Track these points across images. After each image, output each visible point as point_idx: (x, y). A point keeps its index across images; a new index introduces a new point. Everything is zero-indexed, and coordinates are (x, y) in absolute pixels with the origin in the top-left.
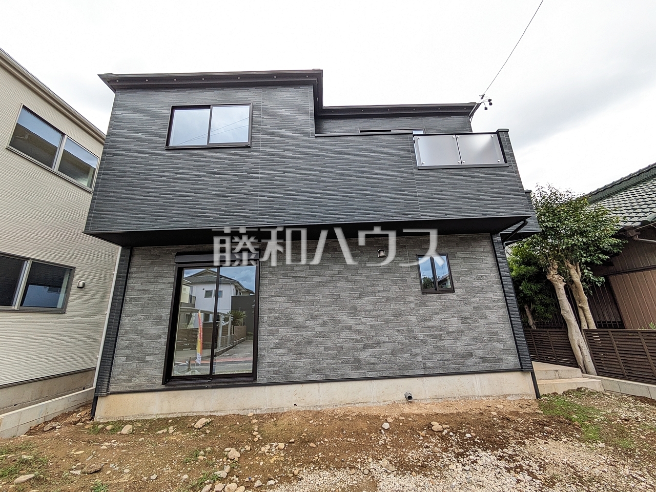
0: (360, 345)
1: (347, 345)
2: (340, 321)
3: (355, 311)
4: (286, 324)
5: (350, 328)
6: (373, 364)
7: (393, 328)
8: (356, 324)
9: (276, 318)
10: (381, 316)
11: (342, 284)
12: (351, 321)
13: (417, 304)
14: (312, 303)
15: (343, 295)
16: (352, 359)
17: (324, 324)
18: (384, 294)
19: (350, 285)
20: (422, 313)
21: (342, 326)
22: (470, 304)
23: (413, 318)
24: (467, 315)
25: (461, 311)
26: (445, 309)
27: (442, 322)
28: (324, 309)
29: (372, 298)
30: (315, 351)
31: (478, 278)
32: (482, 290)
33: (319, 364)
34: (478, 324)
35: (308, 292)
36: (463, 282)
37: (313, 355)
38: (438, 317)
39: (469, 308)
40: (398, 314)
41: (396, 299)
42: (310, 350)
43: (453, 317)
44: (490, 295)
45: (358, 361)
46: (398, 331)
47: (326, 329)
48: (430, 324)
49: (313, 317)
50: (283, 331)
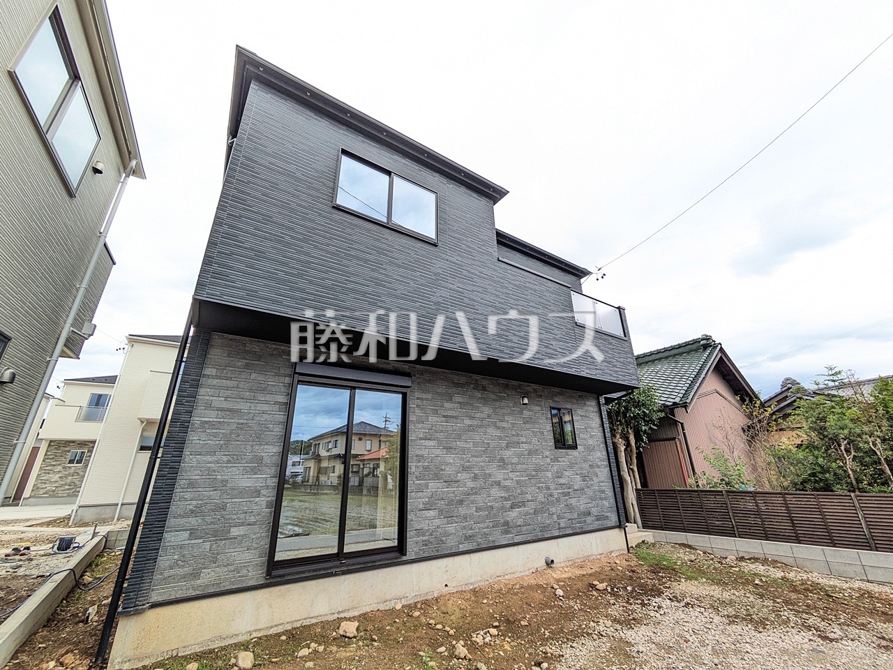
0: (507, 504)
1: (497, 505)
2: (490, 475)
3: (503, 463)
4: (437, 477)
5: (498, 484)
6: (520, 526)
8: (504, 480)
9: (425, 468)
11: (491, 431)
12: (499, 475)
14: (463, 450)
16: (502, 521)
17: (475, 478)
18: (527, 446)
19: (498, 433)
21: (492, 481)
22: (587, 461)
23: (549, 474)
25: (582, 468)
28: (475, 459)
30: (467, 512)
31: (591, 437)
32: (594, 449)
33: (471, 529)
34: (593, 482)
36: (583, 439)
37: (465, 518)
38: (567, 473)
39: (586, 466)
40: (538, 470)
42: (462, 511)
43: (576, 474)
44: (599, 454)
45: (507, 523)
48: (562, 481)
49: (466, 469)
50: (433, 486)
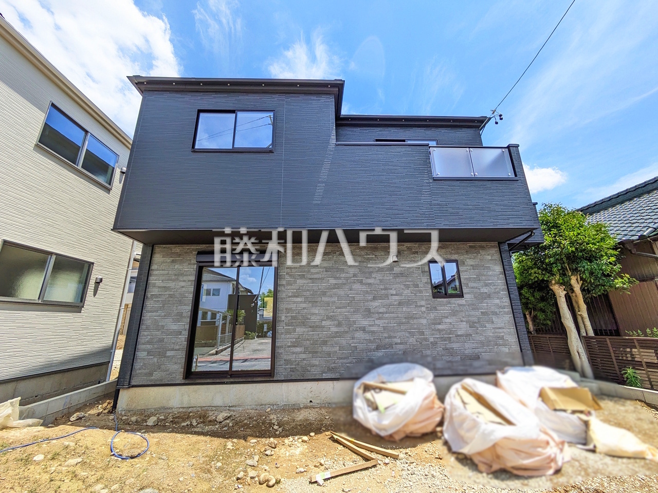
0: (373, 346)
1: (361, 346)
3: (368, 313)
4: (303, 324)
5: (363, 329)
7: (405, 330)
8: (369, 326)
9: (293, 318)
10: (394, 318)
11: (357, 286)
12: (365, 323)
13: (428, 307)
14: (328, 304)
15: (358, 298)
16: (366, 359)
17: (339, 325)
18: (397, 298)
19: (364, 288)
20: (432, 316)
21: (357, 327)
22: (478, 309)
23: (424, 321)
24: (475, 319)
25: (470, 316)
26: (454, 313)
27: (452, 326)
28: (340, 310)
29: (386, 302)
30: (330, 350)
31: (486, 285)
32: (489, 296)
33: (334, 363)
34: (484, 329)
35: (324, 294)
36: (472, 288)
37: (329, 354)
38: (448, 320)
39: (478, 313)
40: (409, 317)
41: (408, 303)
42: (326, 349)
43: (462, 321)
44: (497, 301)
46: (410, 333)
47: (342, 329)
48: (440, 327)
49: (329, 318)
50: (299, 330)
